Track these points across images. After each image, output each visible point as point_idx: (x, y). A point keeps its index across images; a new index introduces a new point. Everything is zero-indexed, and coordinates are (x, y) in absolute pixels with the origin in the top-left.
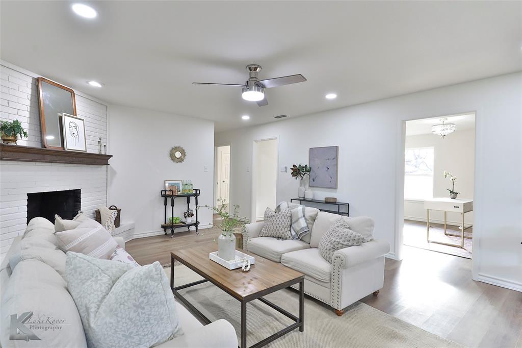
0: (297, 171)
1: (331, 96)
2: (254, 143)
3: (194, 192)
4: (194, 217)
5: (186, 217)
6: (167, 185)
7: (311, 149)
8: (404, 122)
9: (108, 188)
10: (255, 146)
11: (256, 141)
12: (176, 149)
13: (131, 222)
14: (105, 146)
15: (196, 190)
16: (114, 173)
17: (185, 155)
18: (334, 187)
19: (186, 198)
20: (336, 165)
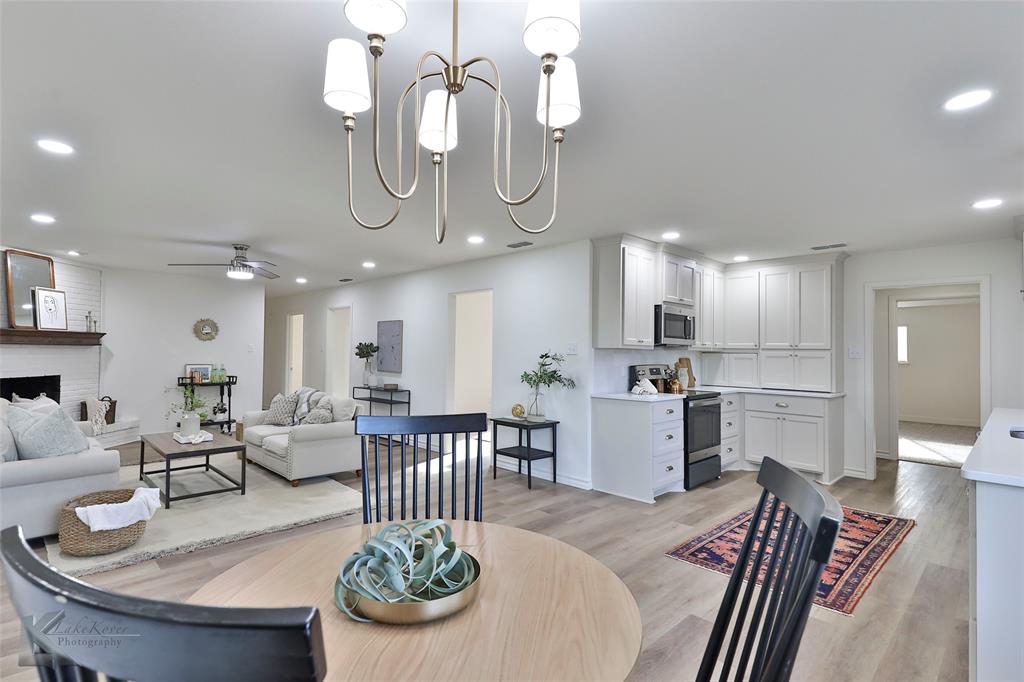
0: (365, 351)
1: (369, 265)
2: (329, 312)
3: (227, 380)
4: (227, 413)
5: (215, 413)
6: (188, 371)
7: (379, 322)
8: (452, 297)
9: (102, 374)
10: (329, 315)
11: (331, 309)
12: (204, 322)
13: (135, 419)
14: (95, 322)
15: (230, 377)
16: (110, 355)
17: (217, 331)
18: (399, 371)
19: (218, 388)
20: (401, 343)
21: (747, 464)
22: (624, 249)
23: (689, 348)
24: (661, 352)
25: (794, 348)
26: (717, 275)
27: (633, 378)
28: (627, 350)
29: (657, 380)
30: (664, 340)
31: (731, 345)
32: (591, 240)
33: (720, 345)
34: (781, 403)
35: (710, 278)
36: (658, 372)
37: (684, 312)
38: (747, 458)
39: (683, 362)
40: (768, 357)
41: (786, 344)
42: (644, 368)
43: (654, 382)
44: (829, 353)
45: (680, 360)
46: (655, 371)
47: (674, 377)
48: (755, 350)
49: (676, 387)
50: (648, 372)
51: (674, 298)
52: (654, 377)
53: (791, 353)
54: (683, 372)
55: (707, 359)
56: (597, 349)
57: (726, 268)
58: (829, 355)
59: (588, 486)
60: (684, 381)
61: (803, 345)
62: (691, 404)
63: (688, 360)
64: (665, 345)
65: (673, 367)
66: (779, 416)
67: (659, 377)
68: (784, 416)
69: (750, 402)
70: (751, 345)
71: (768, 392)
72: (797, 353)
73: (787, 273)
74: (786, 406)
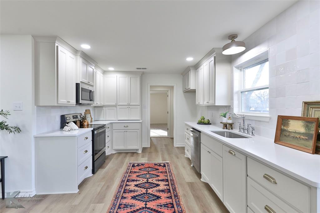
21: (114, 151)
22: (57, 47)
23: (92, 105)
24: (78, 107)
25: (129, 105)
26: (101, 75)
27: (64, 122)
28: (60, 107)
29: (76, 121)
30: (81, 101)
31: (106, 104)
32: (33, 36)
33: (103, 104)
34: (126, 126)
35: (99, 75)
36: (76, 117)
37: (90, 88)
38: (113, 149)
39: (87, 112)
40: (120, 108)
41: (126, 103)
42: (69, 116)
43: (75, 122)
44: (139, 106)
45: (86, 110)
46: (75, 117)
47: (84, 118)
48: (115, 106)
49: (86, 124)
50: (72, 118)
51: (86, 81)
52: (75, 120)
53: (128, 106)
54: (88, 116)
55: (96, 109)
56: (39, 106)
57: (105, 72)
58: (139, 107)
59: (33, 194)
60: (88, 120)
61: (131, 104)
62: (96, 132)
63: (89, 110)
64: (81, 104)
65: (83, 114)
66: (125, 130)
67: (77, 119)
68: (127, 130)
69: (115, 126)
70: (114, 104)
71: (120, 122)
72: (130, 106)
73: (126, 77)
74: (127, 127)
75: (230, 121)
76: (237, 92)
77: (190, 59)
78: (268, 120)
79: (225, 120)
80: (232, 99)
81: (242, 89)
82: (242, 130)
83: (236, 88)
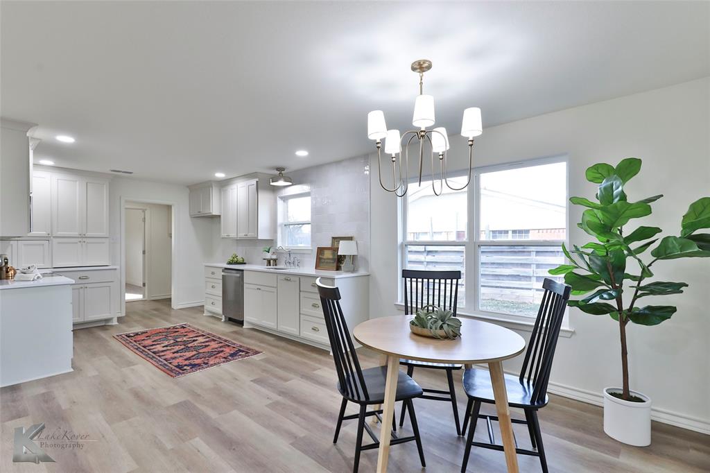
34: (83, 276)
40: (59, 243)
41: (76, 234)
44: (107, 240)
48: (48, 238)
53: (80, 240)
61: (89, 234)
66: (80, 286)
68: (86, 285)
70: (43, 234)
72: (84, 240)
73: (76, 181)
74: (86, 278)
75: (274, 257)
76: (281, 225)
77: (220, 175)
78: (310, 252)
79: (269, 256)
80: (275, 232)
81: (286, 222)
82: (288, 264)
83: (280, 220)
